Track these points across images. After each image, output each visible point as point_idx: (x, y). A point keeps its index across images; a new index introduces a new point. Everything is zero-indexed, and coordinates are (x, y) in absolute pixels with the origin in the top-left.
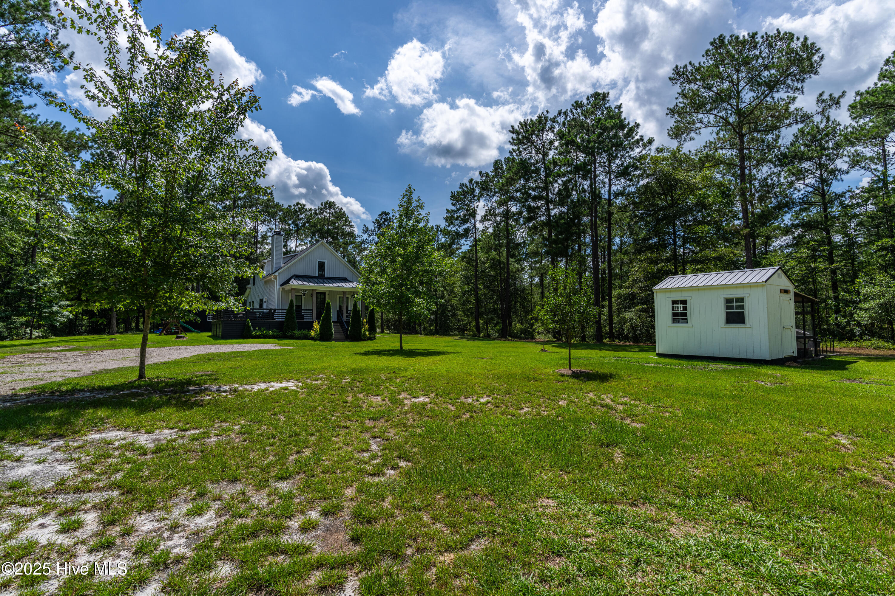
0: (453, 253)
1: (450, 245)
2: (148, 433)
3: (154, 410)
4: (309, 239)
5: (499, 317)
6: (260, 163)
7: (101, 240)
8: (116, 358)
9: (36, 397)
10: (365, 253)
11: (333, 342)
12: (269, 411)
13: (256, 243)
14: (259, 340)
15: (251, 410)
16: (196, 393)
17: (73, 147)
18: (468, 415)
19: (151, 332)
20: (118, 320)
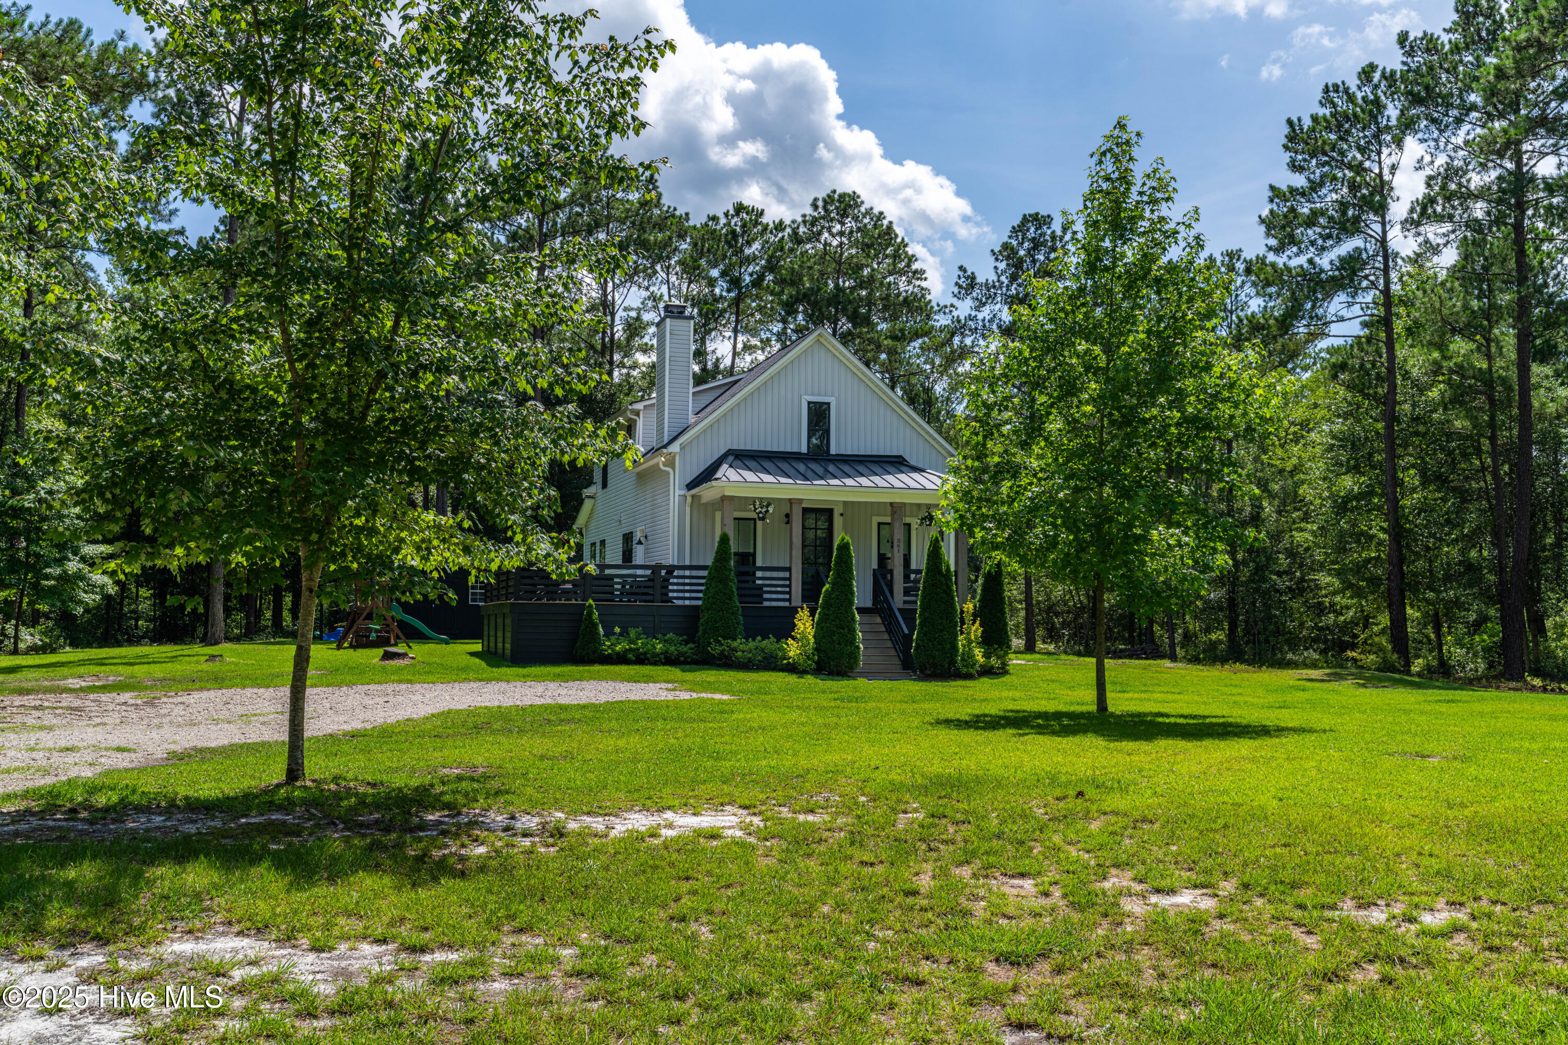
0: (1293, 355)
1: (1285, 323)
2: (316, 949)
3: (331, 880)
4: (777, 327)
5: (1487, 597)
6: (621, 84)
7: (185, 358)
8: (225, 714)
9: (35, 822)
10: (965, 367)
11: (861, 682)
12: (664, 906)
13: (610, 347)
14: (623, 668)
15: (606, 900)
16: (444, 833)
17: (112, 90)
18: (1373, 972)
19: (318, 639)
20: (227, 598)
